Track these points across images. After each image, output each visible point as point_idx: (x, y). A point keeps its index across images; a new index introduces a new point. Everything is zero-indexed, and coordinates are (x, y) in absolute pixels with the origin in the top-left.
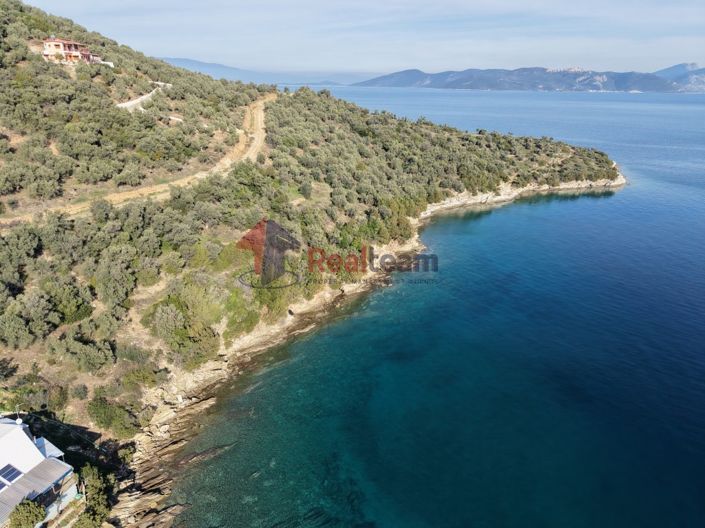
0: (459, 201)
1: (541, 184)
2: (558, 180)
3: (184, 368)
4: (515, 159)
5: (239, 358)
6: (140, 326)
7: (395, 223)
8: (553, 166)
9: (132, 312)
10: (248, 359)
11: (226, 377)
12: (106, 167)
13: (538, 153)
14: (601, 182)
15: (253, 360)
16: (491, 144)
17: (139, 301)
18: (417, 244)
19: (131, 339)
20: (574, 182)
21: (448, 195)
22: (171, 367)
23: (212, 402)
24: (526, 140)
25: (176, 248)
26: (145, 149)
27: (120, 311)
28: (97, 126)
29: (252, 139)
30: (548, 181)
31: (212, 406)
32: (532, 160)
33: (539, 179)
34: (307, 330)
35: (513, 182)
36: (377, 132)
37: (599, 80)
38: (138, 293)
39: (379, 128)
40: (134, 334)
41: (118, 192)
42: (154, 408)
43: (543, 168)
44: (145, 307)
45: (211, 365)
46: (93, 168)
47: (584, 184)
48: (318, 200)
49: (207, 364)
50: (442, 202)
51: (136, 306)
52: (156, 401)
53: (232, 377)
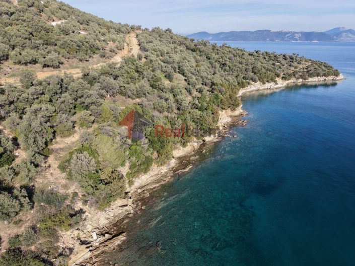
0: (255, 87)
1: (298, 78)
2: (307, 76)
3: (99, 208)
4: (280, 65)
5: (140, 194)
6: (57, 172)
7: (229, 97)
8: (303, 69)
9: (51, 159)
10: (148, 195)
11: (132, 212)
13: (292, 62)
14: (331, 78)
15: (152, 196)
17: (57, 150)
18: (242, 111)
19: (49, 183)
20: (316, 77)
21: (249, 84)
22: (85, 208)
23: (122, 238)
24: (284, 56)
25: (87, 108)
26: (63, 46)
27: (39, 159)
28: (30, 30)
29: (131, 49)
30: (301, 77)
31: (124, 242)
32: (290, 66)
33: (297, 76)
34: (187, 170)
35: (282, 78)
36: (201, 50)
37: (297, 36)
38: (57, 143)
39: (202, 48)
40: (51, 179)
41: (43, 72)
42: (71, 250)
43: (297, 70)
44: (62, 154)
45: (120, 202)
47: (322, 79)
48: (178, 82)
49: (116, 202)
50: (246, 88)
51: (54, 154)
52: (73, 242)
53: (136, 212)
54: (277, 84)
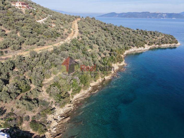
0: (134, 50)
1: (156, 45)
2: (161, 44)
3: (61, 107)
4: (148, 37)
5: (76, 102)
6: (46, 93)
7: (118, 57)
8: (160, 39)
9: (43, 88)
10: (79, 102)
11: (73, 109)
12: (34, 40)
13: (155, 36)
14: (173, 44)
16: (141, 33)
17: (45, 84)
18: (124, 63)
19: (43, 97)
20: (166, 44)
21: (130, 48)
22: (56, 107)
23: (69, 118)
24: (151, 32)
25: (56, 66)
26: (45, 35)
27: (40, 88)
28: (31, 27)
29: (75, 31)
30: (158, 44)
31: (69, 120)
32: (153, 38)
33: (156, 43)
34: (95, 92)
35: (148, 44)
36: (109, 29)
37: (164, 15)
38: (45, 81)
39: (109, 28)
40: (44, 96)
41: (38, 48)
42: (51, 122)
43: (156, 40)
44: (47, 86)
45: (68, 105)
46: (30, 41)
47: (168, 45)
48: (95, 50)
49: (67, 105)
50: (129, 50)
51: (44, 86)
52: (51, 119)
53: (74, 109)
54: (145, 48)
